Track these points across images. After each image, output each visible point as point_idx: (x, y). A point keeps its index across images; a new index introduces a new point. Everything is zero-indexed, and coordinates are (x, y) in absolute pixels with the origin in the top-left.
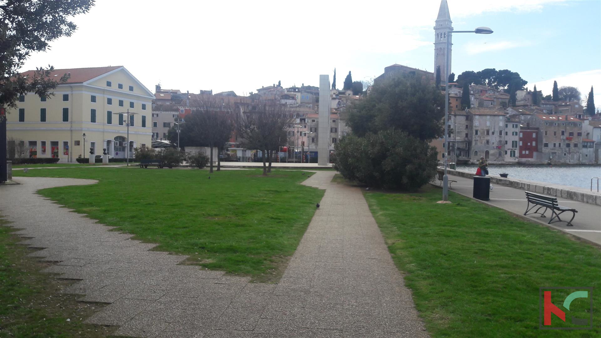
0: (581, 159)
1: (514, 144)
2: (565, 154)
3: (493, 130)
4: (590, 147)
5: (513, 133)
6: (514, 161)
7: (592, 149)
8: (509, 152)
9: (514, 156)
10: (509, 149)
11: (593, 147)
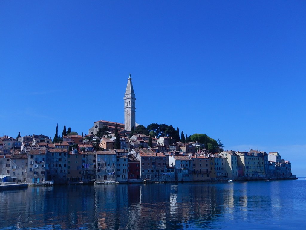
0: (166, 179)
1: (124, 171)
2: (156, 176)
3: (109, 163)
4: (172, 171)
5: (124, 164)
6: (124, 181)
7: (173, 172)
8: (121, 176)
9: (125, 178)
10: (121, 174)
11: (174, 171)
